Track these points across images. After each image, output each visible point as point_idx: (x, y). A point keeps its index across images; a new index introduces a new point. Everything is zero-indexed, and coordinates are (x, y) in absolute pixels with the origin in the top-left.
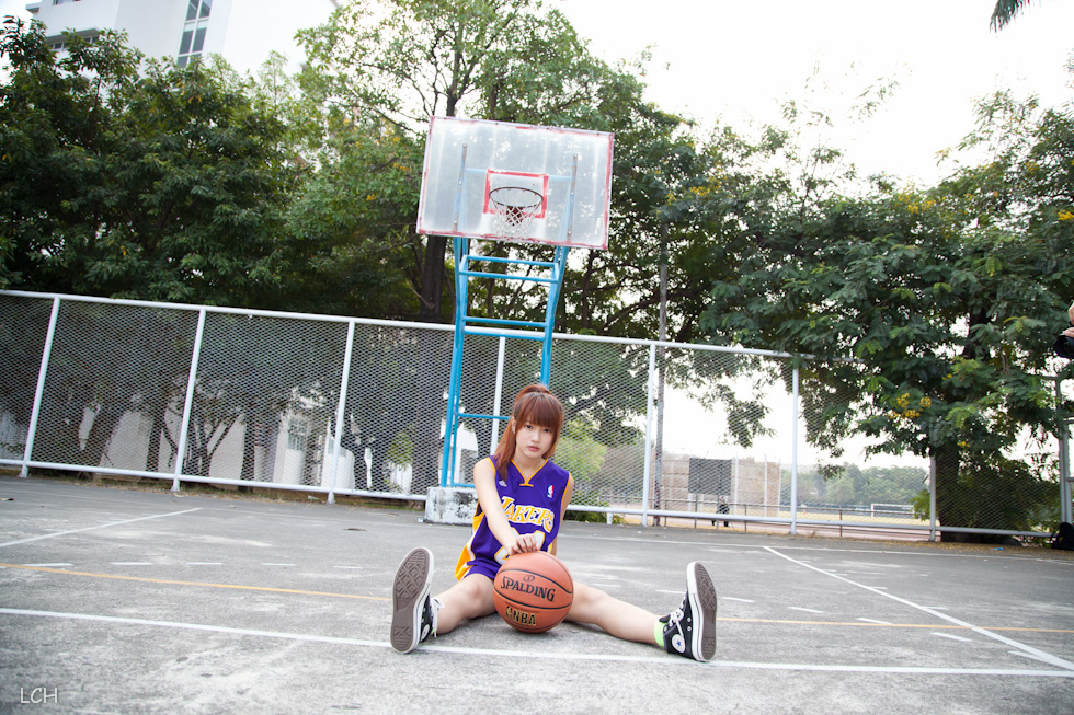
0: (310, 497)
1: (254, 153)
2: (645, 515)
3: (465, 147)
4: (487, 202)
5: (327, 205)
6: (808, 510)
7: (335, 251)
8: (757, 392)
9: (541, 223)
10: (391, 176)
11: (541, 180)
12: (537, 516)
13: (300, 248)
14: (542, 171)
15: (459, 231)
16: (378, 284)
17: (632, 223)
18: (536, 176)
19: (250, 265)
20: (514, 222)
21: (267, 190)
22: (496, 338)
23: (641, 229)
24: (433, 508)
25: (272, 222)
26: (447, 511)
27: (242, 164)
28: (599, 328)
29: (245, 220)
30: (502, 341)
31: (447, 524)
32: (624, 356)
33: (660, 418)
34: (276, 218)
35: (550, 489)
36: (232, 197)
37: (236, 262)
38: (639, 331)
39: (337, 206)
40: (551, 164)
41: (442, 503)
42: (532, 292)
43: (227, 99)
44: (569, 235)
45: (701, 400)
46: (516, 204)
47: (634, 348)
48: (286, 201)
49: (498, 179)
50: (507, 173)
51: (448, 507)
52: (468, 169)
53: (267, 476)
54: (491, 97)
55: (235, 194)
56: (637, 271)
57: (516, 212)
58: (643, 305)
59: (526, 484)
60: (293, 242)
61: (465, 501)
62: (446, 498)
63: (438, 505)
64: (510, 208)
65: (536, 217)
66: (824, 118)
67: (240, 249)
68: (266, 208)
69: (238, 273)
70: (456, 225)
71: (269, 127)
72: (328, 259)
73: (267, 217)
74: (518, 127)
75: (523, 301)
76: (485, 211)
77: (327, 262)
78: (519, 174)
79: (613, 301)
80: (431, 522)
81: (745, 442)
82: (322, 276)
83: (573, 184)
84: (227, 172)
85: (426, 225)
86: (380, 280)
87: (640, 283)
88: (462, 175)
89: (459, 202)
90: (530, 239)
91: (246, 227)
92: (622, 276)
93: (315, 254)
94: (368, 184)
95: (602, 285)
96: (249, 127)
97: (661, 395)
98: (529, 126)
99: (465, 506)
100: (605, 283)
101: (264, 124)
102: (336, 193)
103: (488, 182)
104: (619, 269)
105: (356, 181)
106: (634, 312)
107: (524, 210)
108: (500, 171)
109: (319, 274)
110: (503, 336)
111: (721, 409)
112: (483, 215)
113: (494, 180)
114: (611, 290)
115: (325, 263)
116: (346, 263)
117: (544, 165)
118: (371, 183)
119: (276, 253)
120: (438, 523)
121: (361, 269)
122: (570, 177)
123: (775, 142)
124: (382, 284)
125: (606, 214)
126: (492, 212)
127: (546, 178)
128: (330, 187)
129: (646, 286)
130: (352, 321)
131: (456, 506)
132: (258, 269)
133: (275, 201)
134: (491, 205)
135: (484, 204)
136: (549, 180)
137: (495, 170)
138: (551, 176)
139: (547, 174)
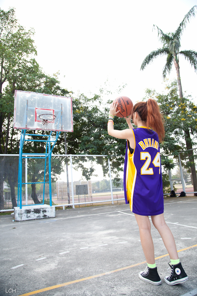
2: (73, 205)
3: (27, 101)
6: (95, 193)
8: (92, 165)
9: (53, 124)
11: (52, 111)
14: (52, 108)
15: (28, 127)
18: (51, 110)
24: (18, 216)
26: (23, 216)
31: (23, 221)
40: (55, 106)
41: (21, 214)
44: (62, 128)
45: (74, 168)
49: (39, 111)
50: (41, 109)
51: (23, 215)
52: (29, 107)
61: (29, 212)
62: (22, 212)
63: (20, 215)
66: (110, 93)
70: (26, 126)
74: (44, 95)
76: (36, 121)
78: (45, 109)
80: (18, 221)
81: (88, 178)
83: (62, 112)
88: (27, 109)
89: (27, 118)
98: (47, 94)
99: (29, 214)
103: (36, 112)
107: (48, 121)
108: (39, 108)
111: (80, 170)
112: (35, 122)
117: (52, 106)
120: (20, 221)
122: (61, 110)
123: (96, 98)
125: (72, 121)
126: (38, 121)
127: (54, 111)
131: (26, 214)
135: (35, 119)
136: (55, 111)
137: (38, 108)
138: (55, 110)
139: (54, 110)
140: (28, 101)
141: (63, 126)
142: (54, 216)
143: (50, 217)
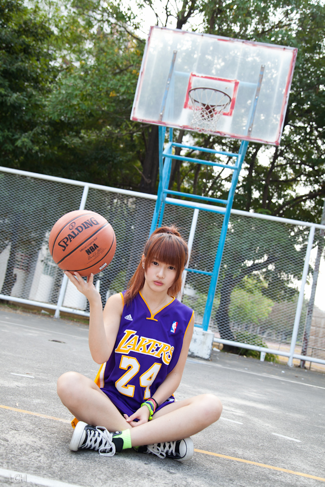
0: (43, 311)
1: (26, 50)
2: (291, 358)
3: (175, 54)
4: (187, 100)
5: (76, 96)
7: (82, 133)
9: (229, 120)
10: (126, 78)
11: (232, 85)
12: (157, 350)
13: (58, 128)
14: (234, 78)
15: (164, 121)
16: (113, 161)
17: (311, 131)
18: (229, 81)
19: (17, 137)
20: (206, 116)
21: (36, 81)
22: (192, 209)
23: (318, 136)
25: (37, 106)
27: (17, 58)
28: (274, 210)
29: (15, 102)
30: (196, 212)
32: (292, 234)
33: (315, 284)
34: (39, 103)
35: (174, 326)
36: (7, 84)
37: (6, 133)
38: (307, 216)
39: (84, 98)
42: (228, 179)
43: (8, 5)
44: (249, 131)
46: (208, 102)
47: (301, 228)
48: (50, 91)
49: (198, 81)
50: (206, 77)
52: (176, 72)
53: (25, 294)
54: (211, 22)
55: (10, 81)
56: (311, 169)
57: (209, 110)
58: (311, 196)
59: (152, 318)
60: (52, 123)
64: (204, 105)
65: (224, 114)
67: (11, 124)
68: (32, 94)
69: (8, 141)
70: (162, 116)
71: (40, 31)
72: (78, 139)
73: (33, 102)
74: (219, 40)
75: (221, 185)
76: (185, 107)
77: (76, 140)
78: (216, 79)
79: (289, 191)
82: (72, 151)
83: (259, 90)
84: (5, 63)
85: (138, 114)
86: (115, 158)
87: (312, 179)
88: (170, 76)
89: (165, 98)
90: (218, 132)
91: (16, 107)
92: (298, 173)
93: (68, 134)
94: (108, 83)
95: (283, 178)
96: (24, 30)
97: (317, 265)
98: (228, 38)
100: (285, 178)
101: (36, 28)
102: (85, 87)
103: (190, 84)
104: (297, 167)
105: (100, 81)
106: (305, 201)
107: (214, 108)
108: (200, 75)
109: (69, 149)
110: (197, 208)
112: (184, 110)
113: (195, 82)
114: (289, 183)
115: (74, 141)
116: (90, 143)
117: (236, 73)
118: (111, 82)
119: (38, 129)
121: (102, 149)
122: (256, 84)
124: (115, 161)
126: (190, 108)
127: (237, 84)
128: (80, 83)
129: (316, 181)
130: (87, 186)
132: (24, 140)
133: (41, 90)
134: (190, 103)
135: (185, 101)
136: (239, 85)
137: (197, 74)
138: (241, 83)
139: (238, 81)
140: (177, 55)
141: (254, 126)
142: (207, 357)
143: (196, 354)
